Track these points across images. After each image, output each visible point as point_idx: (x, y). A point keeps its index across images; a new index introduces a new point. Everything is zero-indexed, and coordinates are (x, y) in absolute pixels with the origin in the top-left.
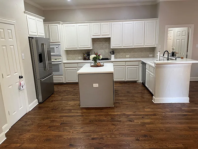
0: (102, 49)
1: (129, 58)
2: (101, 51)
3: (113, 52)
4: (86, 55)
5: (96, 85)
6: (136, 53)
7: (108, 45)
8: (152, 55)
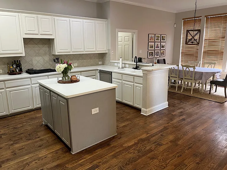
0: (38, 55)
1: (78, 67)
2: (37, 58)
3: (57, 59)
4: (15, 67)
5: (95, 111)
6: (85, 61)
7: (47, 49)
8: (100, 63)
